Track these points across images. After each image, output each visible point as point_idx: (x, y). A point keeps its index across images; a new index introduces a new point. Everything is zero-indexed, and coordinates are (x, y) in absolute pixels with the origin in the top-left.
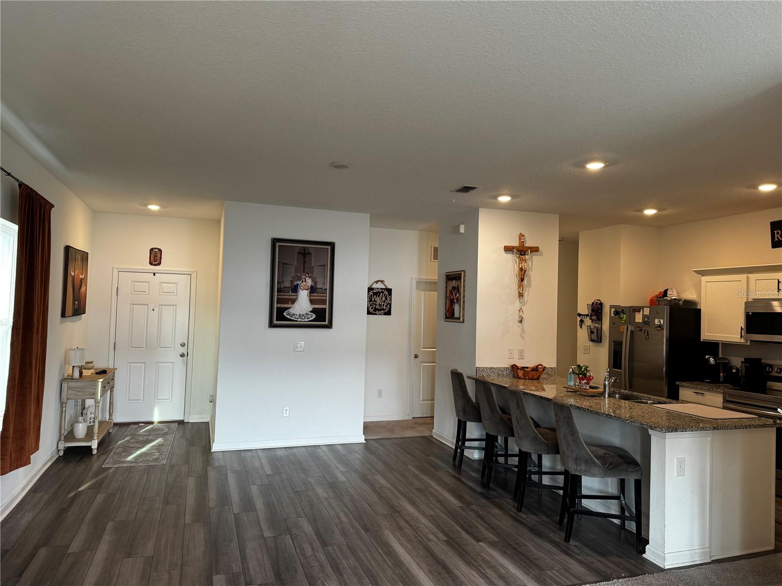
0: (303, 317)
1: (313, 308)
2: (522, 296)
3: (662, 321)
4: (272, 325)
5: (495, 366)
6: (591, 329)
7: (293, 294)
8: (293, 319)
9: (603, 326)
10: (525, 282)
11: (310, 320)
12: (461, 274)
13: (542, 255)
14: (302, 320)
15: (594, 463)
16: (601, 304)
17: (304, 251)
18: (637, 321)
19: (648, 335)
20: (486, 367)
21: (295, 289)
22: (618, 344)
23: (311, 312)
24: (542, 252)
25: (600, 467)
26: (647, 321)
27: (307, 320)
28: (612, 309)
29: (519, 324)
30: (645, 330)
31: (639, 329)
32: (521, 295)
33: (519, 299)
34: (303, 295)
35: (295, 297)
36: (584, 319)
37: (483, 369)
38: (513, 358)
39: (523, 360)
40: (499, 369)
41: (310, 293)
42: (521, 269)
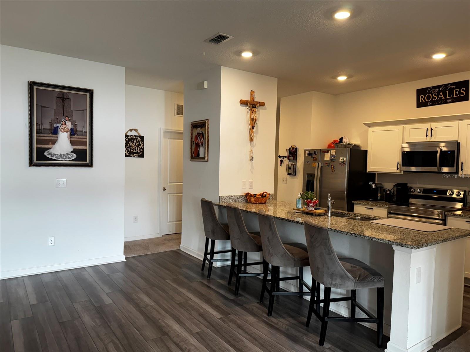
0: (64, 157)
1: (74, 149)
2: (253, 140)
3: (345, 159)
4: (32, 164)
5: (233, 195)
6: (289, 166)
7: (53, 135)
8: (54, 158)
9: (297, 164)
10: (254, 130)
11: (71, 159)
12: (205, 122)
13: (266, 109)
14: (64, 160)
15: (348, 277)
16: (296, 149)
17: (63, 96)
18: (325, 159)
19: (334, 169)
20: (226, 195)
21: (55, 131)
22: (310, 176)
23: (72, 152)
24: (266, 107)
25: (353, 280)
26: (333, 159)
27: (68, 160)
28: (306, 151)
29: (250, 162)
30: (332, 166)
31: (327, 165)
32: (251, 140)
33: (250, 143)
34: (63, 138)
35: (56, 138)
36: (283, 160)
37: (225, 198)
38: (245, 188)
39: (252, 189)
40: (236, 197)
41: (71, 135)
42: (252, 119)
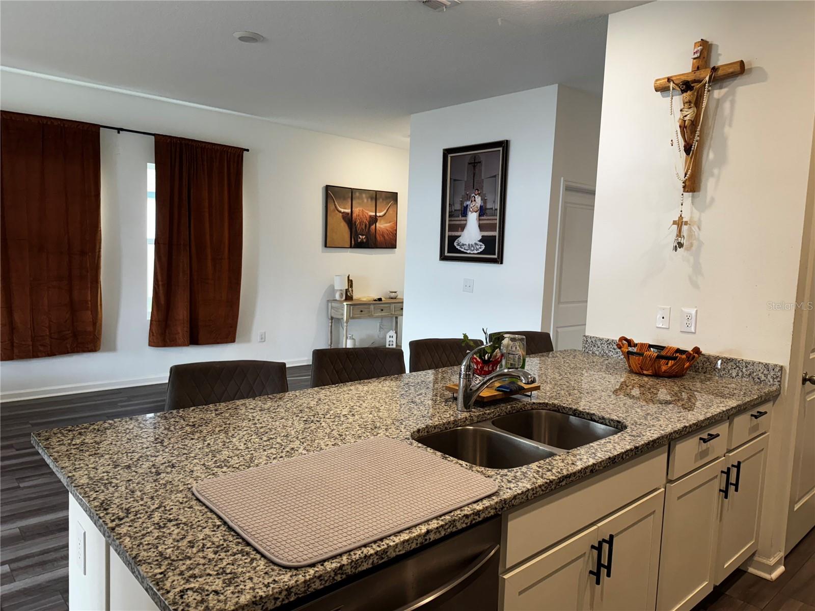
0: (472, 248)
1: (482, 236)
4: (443, 258)
7: (463, 218)
8: (462, 250)
11: (479, 251)
14: (472, 252)
17: (475, 160)
21: (464, 212)
23: (480, 241)
27: (475, 252)
32: (693, 185)
34: (472, 218)
35: (464, 222)
37: (594, 342)
39: (692, 336)
41: (480, 216)
